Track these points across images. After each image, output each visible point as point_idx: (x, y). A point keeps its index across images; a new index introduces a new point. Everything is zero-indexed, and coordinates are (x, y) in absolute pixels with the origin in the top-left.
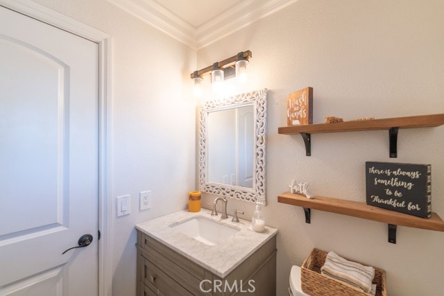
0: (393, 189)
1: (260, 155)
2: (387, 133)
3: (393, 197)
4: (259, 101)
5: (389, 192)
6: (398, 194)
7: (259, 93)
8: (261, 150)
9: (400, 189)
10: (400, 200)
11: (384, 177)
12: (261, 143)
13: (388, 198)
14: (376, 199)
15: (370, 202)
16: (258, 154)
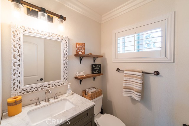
0: (97, 69)
1: (65, 64)
2: (93, 58)
3: (97, 71)
4: (65, 41)
5: (96, 70)
6: (97, 70)
7: (65, 37)
8: (66, 62)
9: (98, 69)
10: (98, 71)
11: (96, 67)
12: (66, 59)
13: (96, 71)
14: (94, 72)
15: (93, 73)
16: (64, 64)
